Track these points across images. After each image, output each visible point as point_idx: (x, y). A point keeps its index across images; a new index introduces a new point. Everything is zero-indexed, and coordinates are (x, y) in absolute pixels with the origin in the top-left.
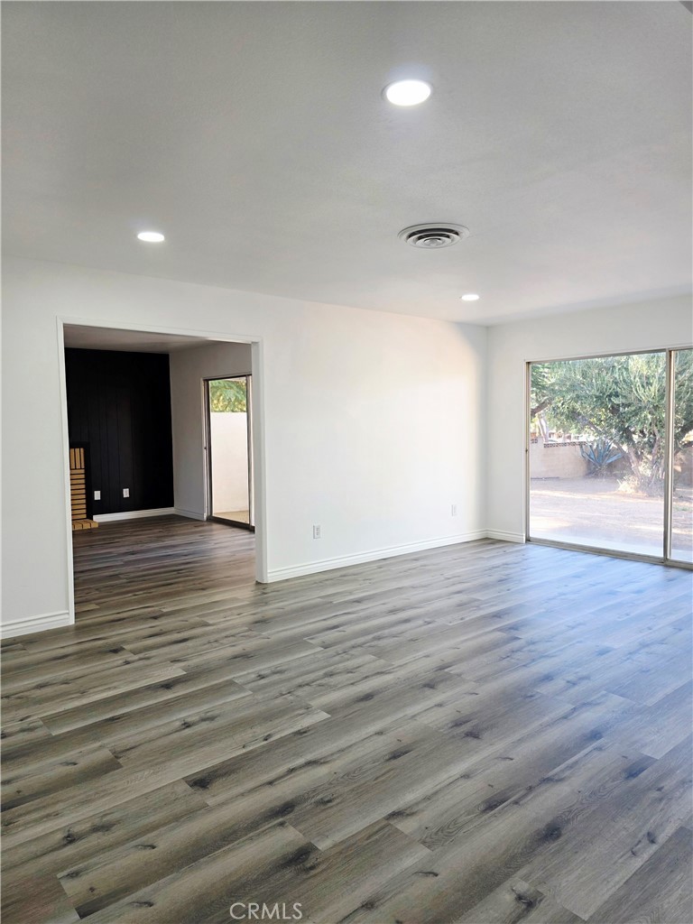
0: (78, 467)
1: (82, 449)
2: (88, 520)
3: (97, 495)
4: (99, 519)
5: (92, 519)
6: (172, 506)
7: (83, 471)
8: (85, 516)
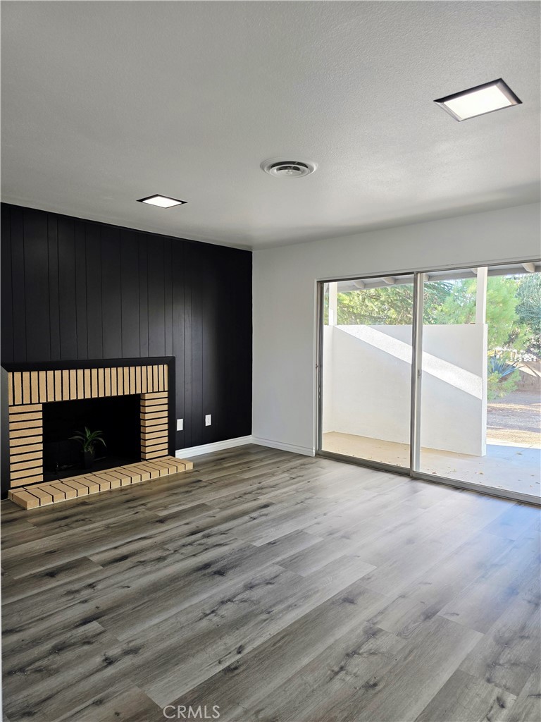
0: (161, 389)
1: (165, 366)
2: (170, 457)
3: (180, 425)
4: (181, 454)
5: (174, 455)
6: (250, 433)
7: (166, 394)
8: (166, 452)
